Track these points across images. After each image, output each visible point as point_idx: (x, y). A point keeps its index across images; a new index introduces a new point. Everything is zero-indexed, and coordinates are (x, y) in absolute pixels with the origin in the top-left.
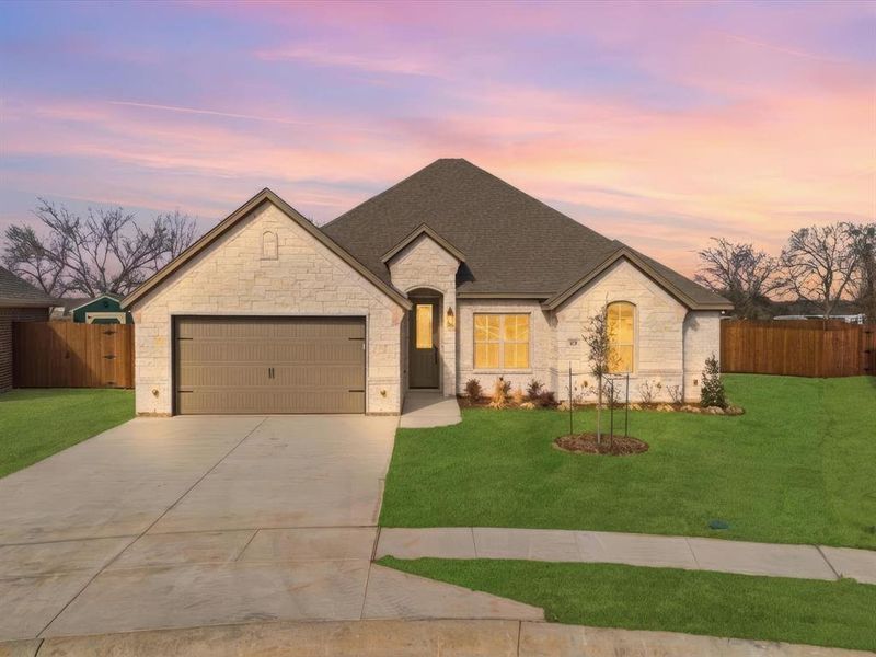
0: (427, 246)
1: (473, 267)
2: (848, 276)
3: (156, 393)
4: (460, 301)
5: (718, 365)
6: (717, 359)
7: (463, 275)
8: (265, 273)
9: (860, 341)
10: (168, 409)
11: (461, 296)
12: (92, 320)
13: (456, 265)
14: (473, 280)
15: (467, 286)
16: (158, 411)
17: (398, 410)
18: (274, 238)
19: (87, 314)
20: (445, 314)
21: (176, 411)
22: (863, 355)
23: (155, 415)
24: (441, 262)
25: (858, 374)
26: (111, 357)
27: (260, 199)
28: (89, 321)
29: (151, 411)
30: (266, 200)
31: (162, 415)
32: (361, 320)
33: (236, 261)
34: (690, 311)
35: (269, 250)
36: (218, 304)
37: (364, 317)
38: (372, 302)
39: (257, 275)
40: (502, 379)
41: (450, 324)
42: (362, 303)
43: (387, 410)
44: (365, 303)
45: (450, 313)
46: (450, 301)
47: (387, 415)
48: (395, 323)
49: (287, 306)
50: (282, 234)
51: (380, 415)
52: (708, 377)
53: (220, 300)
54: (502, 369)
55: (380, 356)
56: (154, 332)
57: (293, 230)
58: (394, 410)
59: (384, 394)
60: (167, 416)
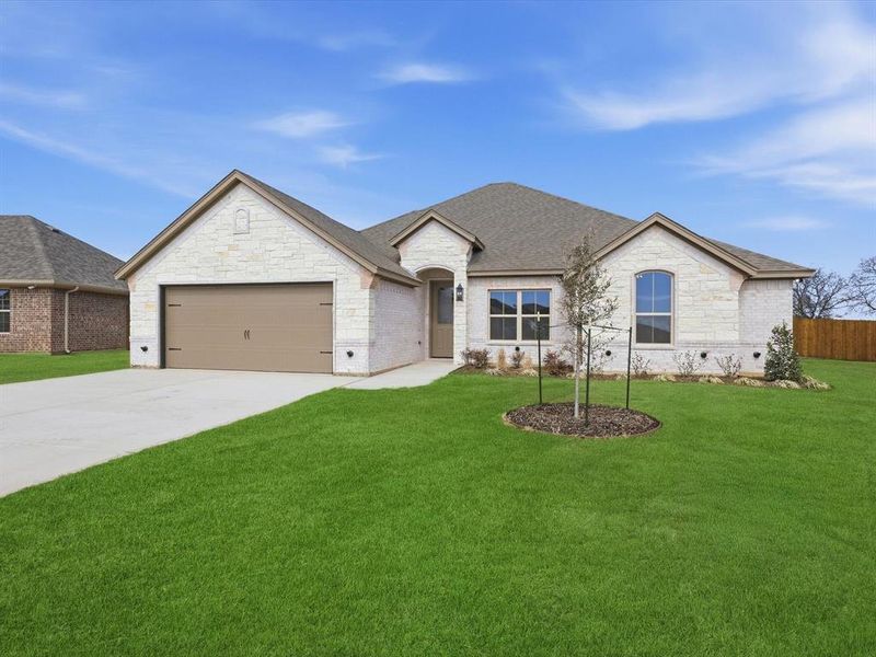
3: (145, 349)
4: (471, 278)
5: (791, 334)
6: (790, 327)
8: (238, 246)
10: (157, 362)
11: (471, 274)
16: (148, 364)
18: (246, 214)
20: (455, 290)
21: (163, 365)
23: (145, 367)
24: (451, 244)
27: (232, 179)
29: (142, 364)
30: (237, 182)
31: (151, 367)
32: (331, 285)
33: (213, 236)
34: (749, 279)
35: (242, 224)
36: (199, 275)
37: (332, 282)
38: (340, 268)
39: (231, 248)
40: (517, 349)
41: (460, 299)
42: (329, 269)
43: (353, 371)
44: (334, 269)
45: (460, 289)
46: (460, 279)
47: (354, 375)
48: (363, 288)
49: (258, 274)
50: (253, 211)
51: (346, 375)
52: (776, 348)
53: (199, 270)
54: (519, 341)
55: (348, 320)
56: (144, 299)
57: (265, 206)
58: (362, 371)
59: (350, 354)
60: (154, 368)
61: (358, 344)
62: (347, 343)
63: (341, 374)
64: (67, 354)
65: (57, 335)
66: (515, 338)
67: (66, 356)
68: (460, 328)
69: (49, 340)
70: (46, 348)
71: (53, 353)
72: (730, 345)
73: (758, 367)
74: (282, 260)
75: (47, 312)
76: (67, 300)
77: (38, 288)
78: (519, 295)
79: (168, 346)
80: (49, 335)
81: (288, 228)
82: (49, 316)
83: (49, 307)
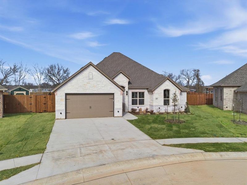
0: (121, 75)
1: (131, 81)
2: (193, 81)
3: (61, 113)
4: (129, 89)
7: (129, 83)
8: (89, 83)
9: (205, 97)
10: (64, 117)
11: (129, 88)
12: (16, 94)
13: (128, 80)
14: (131, 84)
15: (130, 85)
17: (122, 115)
18: (92, 74)
19: (14, 92)
21: (66, 118)
22: (206, 100)
24: (125, 79)
25: (204, 105)
26: (31, 104)
28: (15, 94)
29: (60, 118)
30: (91, 65)
32: (113, 94)
33: (82, 79)
34: (181, 91)
35: (91, 77)
36: (78, 91)
37: (114, 93)
38: (116, 90)
40: (138, 107)
42: (113, 90)
45: (127, 92)
46: (127, 89)
47: (119, 117)
48: (121, 95)
49: (95, 91)
50: (94, 73)
51: (117, 117)
52: (186, 106)
53: (78, 89)
55: (118, 103)
56: (61, 98)
59: (118, 112)
60: (64, 119)
61: (120, 109)
62: (117, 109)
66: (137, 105)
73: (183, 110)
74: (102, 87)
78: (138, 93)
81: (103, 79)
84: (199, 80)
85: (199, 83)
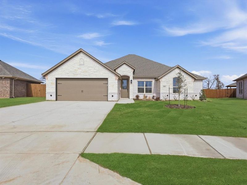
0: (125, 66)
3: (51, 96)
4: (134, 78)
8: (81, 68)
9: (226, 91)
10: (55, 99)
16: (52, 100)
18: (83, 60)
20: (130, 81)
23: (51, 100)
27: (80, 51)
29: (50, 100)
30: (81, 51)
31: (53, 101)
33: (73, 65)
34: (195, 80)
35: (82, 63)
36: (68, 75)
37: (108, 78)
38: (110, 75)
39: (79, 69)
40: (144, 95)
41: (131, 83)
43: (113, 100)
44: (108, 75)
45: (131, 81)
46: (131, 78)
47: (114, 101)
48: (116, 80)
49: (87, 76)
50: (85, 59)
51: (111, 101)
52: (201, 94)
53: (69, 74)
54: (145, 93)
55: (112, 88)
56: (51, 82)
57: (88, 58)
58: (116, 100)
59: (113, 96)
60: (54, 101)
61: (115, 93)
62: (112, 93)
63: (110, 101)
64: (13, 98)
65: (11, 92)
67: (13, 99)
68: (131, 90)
69: (9, 94)
70: (8, 96)
71: (10, 98)
72: (192, 93)
73: (197, 98)
74: (94, 72)
75: (8, 85)
76: (13, 82)
77: (5, 78)
78: (145, 82)
79: (58, 95)
80: (9, 92)
81: (95, 64)
82: (9, 87)
83: (9, 84)
84: (219, 82)
85: (219, 84)
